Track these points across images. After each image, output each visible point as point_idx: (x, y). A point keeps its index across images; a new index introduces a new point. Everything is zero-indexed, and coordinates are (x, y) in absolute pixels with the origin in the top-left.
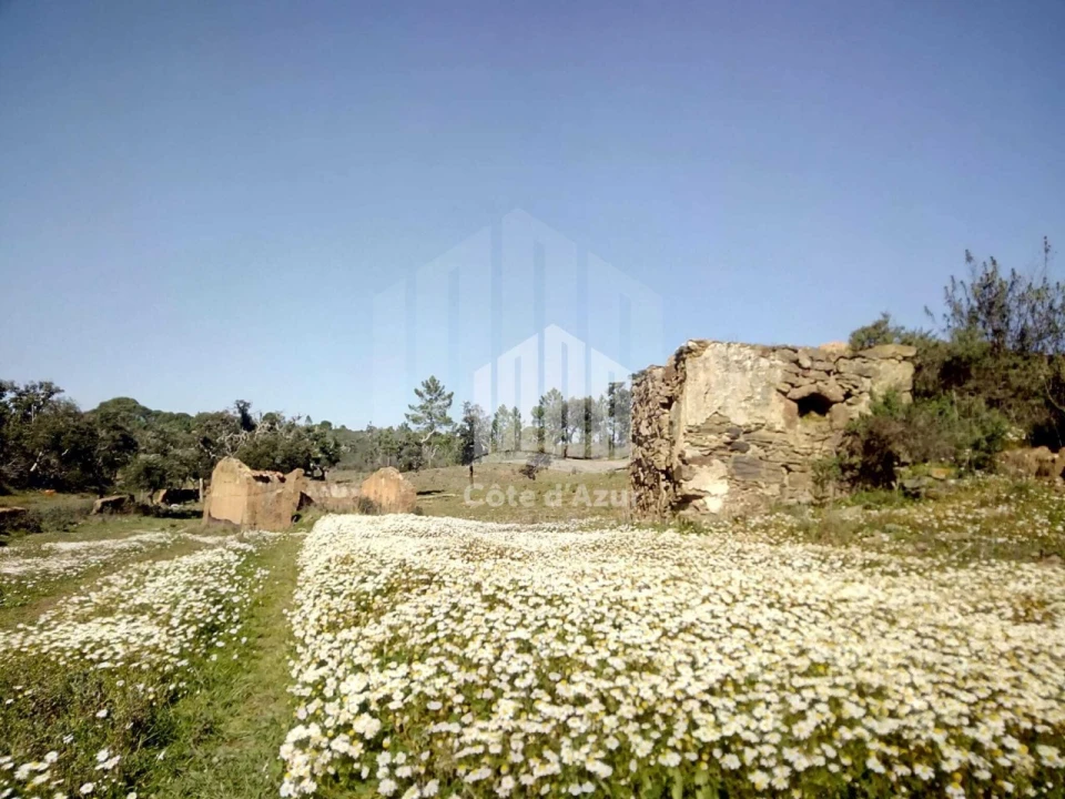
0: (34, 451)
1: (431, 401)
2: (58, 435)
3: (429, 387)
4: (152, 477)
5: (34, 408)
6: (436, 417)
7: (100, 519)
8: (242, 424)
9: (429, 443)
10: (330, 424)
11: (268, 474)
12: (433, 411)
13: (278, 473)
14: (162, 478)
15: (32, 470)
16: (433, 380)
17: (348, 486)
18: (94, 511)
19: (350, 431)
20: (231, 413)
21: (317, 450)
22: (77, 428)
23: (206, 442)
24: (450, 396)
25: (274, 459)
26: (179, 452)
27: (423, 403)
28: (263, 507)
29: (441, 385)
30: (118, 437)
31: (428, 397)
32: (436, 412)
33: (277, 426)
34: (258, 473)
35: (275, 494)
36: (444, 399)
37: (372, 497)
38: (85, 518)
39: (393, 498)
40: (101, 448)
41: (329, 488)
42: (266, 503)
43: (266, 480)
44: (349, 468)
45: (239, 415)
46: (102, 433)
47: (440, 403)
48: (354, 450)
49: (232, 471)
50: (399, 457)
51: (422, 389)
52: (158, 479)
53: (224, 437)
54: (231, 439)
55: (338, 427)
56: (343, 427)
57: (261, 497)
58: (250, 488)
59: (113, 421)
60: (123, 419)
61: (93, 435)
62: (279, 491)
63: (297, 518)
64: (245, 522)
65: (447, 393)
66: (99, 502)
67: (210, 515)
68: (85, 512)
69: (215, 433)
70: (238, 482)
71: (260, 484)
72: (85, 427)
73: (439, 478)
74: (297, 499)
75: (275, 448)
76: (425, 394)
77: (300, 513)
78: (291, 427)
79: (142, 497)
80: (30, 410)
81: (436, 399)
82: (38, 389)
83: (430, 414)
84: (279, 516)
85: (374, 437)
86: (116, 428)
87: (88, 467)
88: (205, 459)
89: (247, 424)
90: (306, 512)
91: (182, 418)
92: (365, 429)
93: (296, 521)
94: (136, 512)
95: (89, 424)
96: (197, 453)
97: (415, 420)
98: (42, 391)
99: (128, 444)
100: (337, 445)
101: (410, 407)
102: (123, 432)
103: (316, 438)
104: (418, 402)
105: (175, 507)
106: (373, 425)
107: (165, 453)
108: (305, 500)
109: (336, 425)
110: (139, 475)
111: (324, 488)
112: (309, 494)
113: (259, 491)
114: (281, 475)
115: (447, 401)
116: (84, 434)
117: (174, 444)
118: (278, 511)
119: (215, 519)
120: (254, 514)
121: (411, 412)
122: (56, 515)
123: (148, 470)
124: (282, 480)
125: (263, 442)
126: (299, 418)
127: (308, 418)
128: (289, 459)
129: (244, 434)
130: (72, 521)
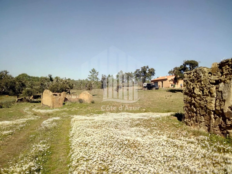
0: (3, 86)
1: (93, 74)
2: (7, 83)
3: (93, 71)
4: (29, 93)
5: (3, 76)
6: (95, 78)
7: (17, 104)
8: (50, 80)
9: (94, 84)
10: (70, 79)
11: (56, 93)
12: (94, 76)
13: (59, 93)
14: (32, 93)
15: (3, 91)
16: (94, 69)
17: (76, 96)
18: (16, 101)
19: (75, 81)
20: (48, 77)
21: (68, 86)
22: (11, 82)
23: (42, 84)
24: (98, 73)
25: (58, 89)
26: (35, 87)
27: (91, 74)
28: (56, 102)
29: (95, 70)
30: (21, 84)
31: (93, 73)
32: (95, 76)
33: (58, 80)
34: (54, 93)
35: (58, 99)
36: (96, 73)
37: (82, 98)
38: (14, 104)
39: (87, 99)
40: (17, 86)
41: (71, 96)
42: (56, 101)
43: (56, 95)
44: (75, 89)
45: (50, 78)
46: (17, 83)
47: (95, 74)
48: (76, 85)
49: (48, 93)
50: (86, 87)
51: (91, 71)
52: (30, 94)
53: (46, 83)
54: (48, 83)
55: (72, 80)
56: (73, 80)
57: (55, 99)
58: (52, 98)
59: (19, 80)
60: (22, 79)
61: (15, 83)
62: (59, 98)
63: (64, 104)
64: (51, 106)
65: (97, 72)
66: (17, 99)
67: (43, 104)
68: (14, 102)
69: (44, 82)
70: (49, 96)
71: (55, 96)
72: (13, 81)
73: (96, 92)
74: (64, 99)
75: (58, 86)
76: (92, 72)
77: (65, 103)
78: (62, 80)
79: (27, 98)
80: (2, 77)
81: (95, 73)
82: (4, 72)
83: (93, 77)
84: (60, 104)
85: (80, 82)
86: (20, 81)
87: (14, 91)
88: (42, 88)
89: (51, 80)
90: (66, 102)
91: (37, 78)
92: (78, 80)
93: (64, 105)
94: (26, 102)
95: (14, 81)
96: (40, 87)
97: (90, 78)
98: (5, 72)
99: (23, 85)
100: (72, 85)
101: (89, 75)
102: (22, 82)
103: (68, 83)
104: (90, 74)
105: (35, 100)
106: (80, 79)
107: (32, 88)
108: (66, 99)
109: (71, 79)
110: (26, 93)
111: (70, 96)
112: (67, 98)
113: (54, 98)
114: (60, 94)
115: (97, 74)
116: (13, 83)
117: (34, 85)
118: (59, 103)
119: (44, 105)
120: (53, 103)
121: (89, 77)
122: (6, 103)
123: (28, 92)
124: (60, 95)
125: (55, 85)
126: (63, 78)
127: (65, 78)
128: (62, 89)
129: (51, 82)
130: (10, 104)
